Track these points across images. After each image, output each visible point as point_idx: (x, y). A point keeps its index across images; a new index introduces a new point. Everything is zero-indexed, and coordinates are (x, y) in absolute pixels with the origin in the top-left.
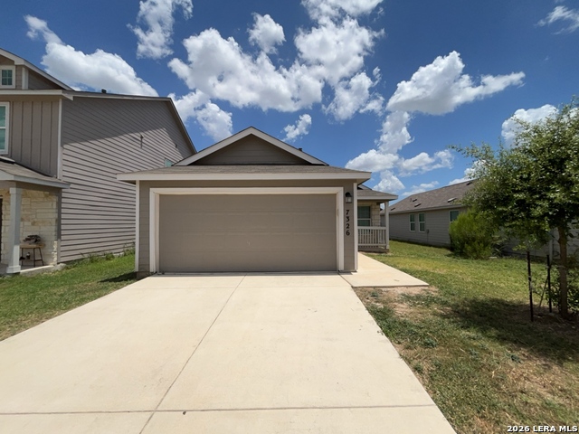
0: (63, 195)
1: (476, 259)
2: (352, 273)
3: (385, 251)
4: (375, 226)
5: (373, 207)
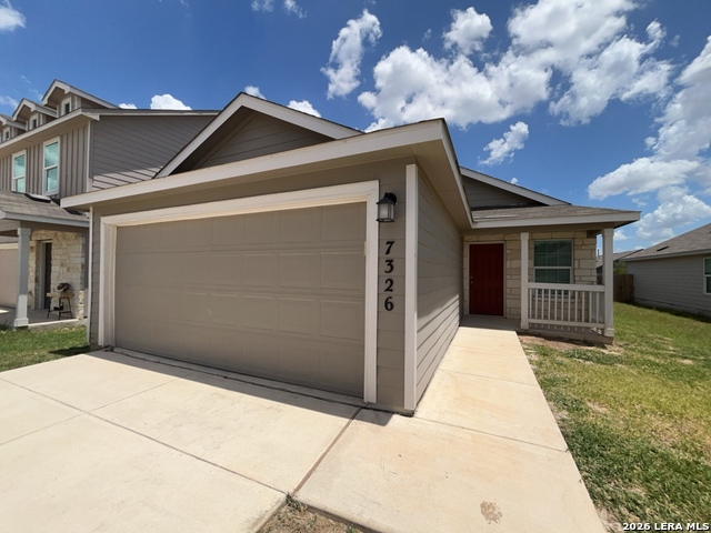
2: (396, 419)
3: (602, 342)
4: (581, 282)
5: (578, 242)
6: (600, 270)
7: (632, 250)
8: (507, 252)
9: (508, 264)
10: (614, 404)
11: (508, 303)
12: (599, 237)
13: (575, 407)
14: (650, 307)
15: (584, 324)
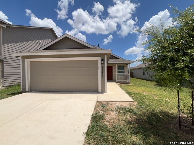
0: (4, 62)
1: (166, 87)
2: (104, 93)
3: (128, 83)
4: (125, 73)
5: (125, 66)
6: (128, 70)
7: (133, 67)
8: (113, 68)
9: (113, 70)
10: (131, 89)
11: (114, 78)
12: (128, 65)
13: (126, 90)
14: (135, 78)
15: (126, 80)
